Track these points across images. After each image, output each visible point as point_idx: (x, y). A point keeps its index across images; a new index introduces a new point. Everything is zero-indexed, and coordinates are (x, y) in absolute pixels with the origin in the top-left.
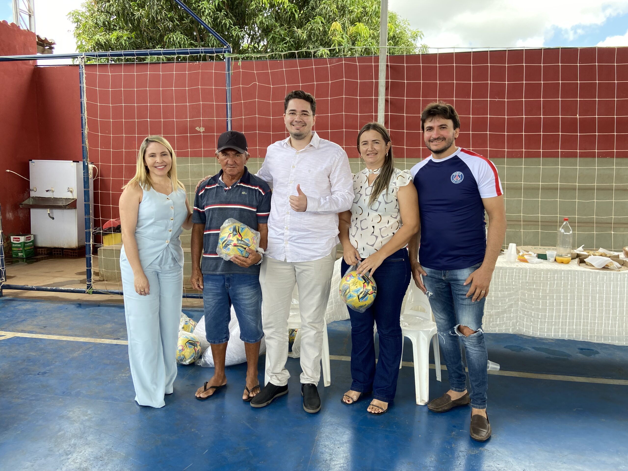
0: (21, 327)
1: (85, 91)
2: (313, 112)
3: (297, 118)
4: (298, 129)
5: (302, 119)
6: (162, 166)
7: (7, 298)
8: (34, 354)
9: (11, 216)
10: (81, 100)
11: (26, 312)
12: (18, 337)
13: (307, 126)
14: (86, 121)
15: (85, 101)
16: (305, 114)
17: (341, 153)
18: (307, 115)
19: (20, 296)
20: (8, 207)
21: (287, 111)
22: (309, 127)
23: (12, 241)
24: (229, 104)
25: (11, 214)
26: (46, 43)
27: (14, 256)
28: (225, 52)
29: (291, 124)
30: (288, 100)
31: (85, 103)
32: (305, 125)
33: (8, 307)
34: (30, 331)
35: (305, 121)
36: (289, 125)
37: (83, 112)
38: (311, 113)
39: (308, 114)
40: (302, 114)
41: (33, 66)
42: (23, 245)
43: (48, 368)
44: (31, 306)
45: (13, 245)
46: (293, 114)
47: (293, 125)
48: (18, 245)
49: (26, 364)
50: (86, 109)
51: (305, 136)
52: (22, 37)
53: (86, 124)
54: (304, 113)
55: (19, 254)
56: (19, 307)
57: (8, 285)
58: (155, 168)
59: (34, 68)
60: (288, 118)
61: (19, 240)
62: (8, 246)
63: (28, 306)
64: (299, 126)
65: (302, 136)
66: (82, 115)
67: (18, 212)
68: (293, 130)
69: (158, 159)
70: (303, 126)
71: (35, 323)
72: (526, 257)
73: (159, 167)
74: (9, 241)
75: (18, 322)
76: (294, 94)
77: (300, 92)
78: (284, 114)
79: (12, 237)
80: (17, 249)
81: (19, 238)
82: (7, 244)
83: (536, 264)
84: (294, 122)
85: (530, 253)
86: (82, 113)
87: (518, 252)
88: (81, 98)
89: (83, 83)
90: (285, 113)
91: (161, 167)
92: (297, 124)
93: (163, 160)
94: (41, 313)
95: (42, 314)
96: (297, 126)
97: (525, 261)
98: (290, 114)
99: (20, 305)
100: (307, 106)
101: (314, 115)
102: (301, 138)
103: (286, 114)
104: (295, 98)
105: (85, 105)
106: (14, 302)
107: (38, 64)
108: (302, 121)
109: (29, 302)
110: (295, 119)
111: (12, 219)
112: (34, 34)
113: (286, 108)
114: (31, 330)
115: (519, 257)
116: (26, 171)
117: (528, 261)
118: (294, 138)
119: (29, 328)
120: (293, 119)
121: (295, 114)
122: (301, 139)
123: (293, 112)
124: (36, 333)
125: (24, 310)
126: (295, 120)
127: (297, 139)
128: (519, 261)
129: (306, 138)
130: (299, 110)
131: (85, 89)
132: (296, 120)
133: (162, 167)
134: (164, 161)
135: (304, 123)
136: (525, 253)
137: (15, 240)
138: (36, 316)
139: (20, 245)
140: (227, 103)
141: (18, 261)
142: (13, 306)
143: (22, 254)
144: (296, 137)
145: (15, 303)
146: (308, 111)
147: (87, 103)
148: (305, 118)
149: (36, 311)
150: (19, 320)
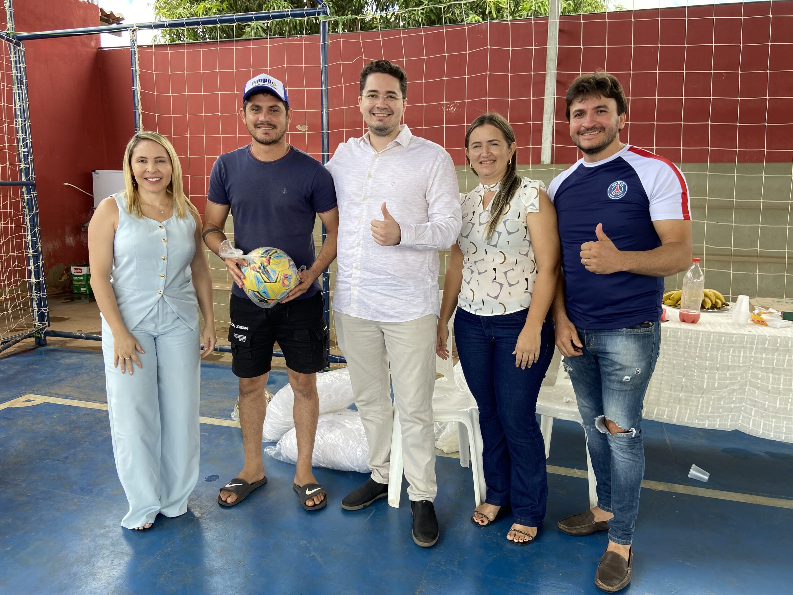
0: (56, 389)
1: (138, 77)
2: (403, 94)
3: (379, 103)
4: (380, 120)
5: (387, 105)
6: (154, 178)
7: (52, 347)
8: (61, 429)
9: (72, 241)
10: (134, 89)
11: (69, 367)
12: (49, 404)
13: (394, 116)
14: (141, 117)
15: (138, 89)
16: (391, 97)
17: (442, 156)
18: (395, 98)
19: (68, 345)
20: (68, 230)
21: (365, 93)
22: (398, 117)
23: (73, 272)
24: (324, 88)
25: (71, 239)
26: (113, 18)
27: (75, 291)
28: (319, 14)
29: (371, 112)
30: (365, 75)
31: (139, 93)
32: (391, 113)
33: (49, 360)
34: (66, 395)
35: (392, 107)
36: (368, 114)
37: (137, 105)
38: (400, 95)
39: (397, 97)
40: (387, 97)
41: (96, 49)
42: (85, 278)
43: (72, 451)
44: (78, 360)
45: (74, 278)
46: (373, 96)
47: (374, 114)
48: (80, 278)
49: (47, 443)
50: (140, 101)
51: (392, 131)
52: (81, 12)
53: (141, 121)
54: (390, 95)
55: (82, 289)
56: (63, 361)
57: (53, 331)
58: (145, 180)
59: (98, 51)
60: (365, 103)
61: (80, 271)
62: (69, 278)
63: (73, 359)
64: (382, 115)
65: (388, 131)
66: (135, 109)
67: (80, 236)
68: (374, 122)
69: (149, 167)
70: (389, 115)
71: (75, 384)
72: (764, 317)
73: (151, 180)
74: (69, 273)
75: (55, 382)
76: (374, 64)
77: (384, 63)
78: (359, 97)
79: (73, 268)
80: (79, 283)
81: (81, 269)
82: (68, 275)
83: (780, 329)
84: (375, 109)
85: (771, 310)
86: (135, 106)
87: (752, 308)
88: (134, 86)
89: (136, 65)
90: (361, 95)
91: (154, 180)
92: (380, 112)
93: (157, 169)
94: (86, 369)
95: (87, 371)
96: (380, 115)
97: (763, 323)
98: (369, 96)
99: (64, 357)
100: (395, 84)
101: (404, 98)
102: (385, 133)
103: (363, 97)
104: (376, 71)
105: (139, 95)
106: (58, 353)
107: (102, 46)
108: (387, 107)
109: (76, 354)
110: (377, 104)
111: (74, 244)
112: (97, 6)
113: (362, 87)
114: (68, 394)
115: (753, 317)
116: (88, 184)
117: (768, 323)
118: (375, 133)
119: (66, 390)
120: (373, 105)
121: (376, 96)
122: (385, 135)
123: (374, 94)
124: (72, 398)
125: (67, 364)
126: (377, 106)
127: (378, 135)
128: (752, 322)
129: (392, 133)
130: (383, 90)
131: (138, 74)
132: (379, 105)
133: (156, 179)
134: (159, 171)
135: (390, 110)
136: (764, 310)
137: (76, 271)
138: (80, 374)
139: (82, 278)
140: (322, 87)
141: (80, 298)
142: (55, 359)
143: (85, 289)
144: (378, 132)
145: (58, 355)
146: (397, 92)
147: (141, 92)
148: (392, 103)
149: (80, 367)
150: (57, 379)
